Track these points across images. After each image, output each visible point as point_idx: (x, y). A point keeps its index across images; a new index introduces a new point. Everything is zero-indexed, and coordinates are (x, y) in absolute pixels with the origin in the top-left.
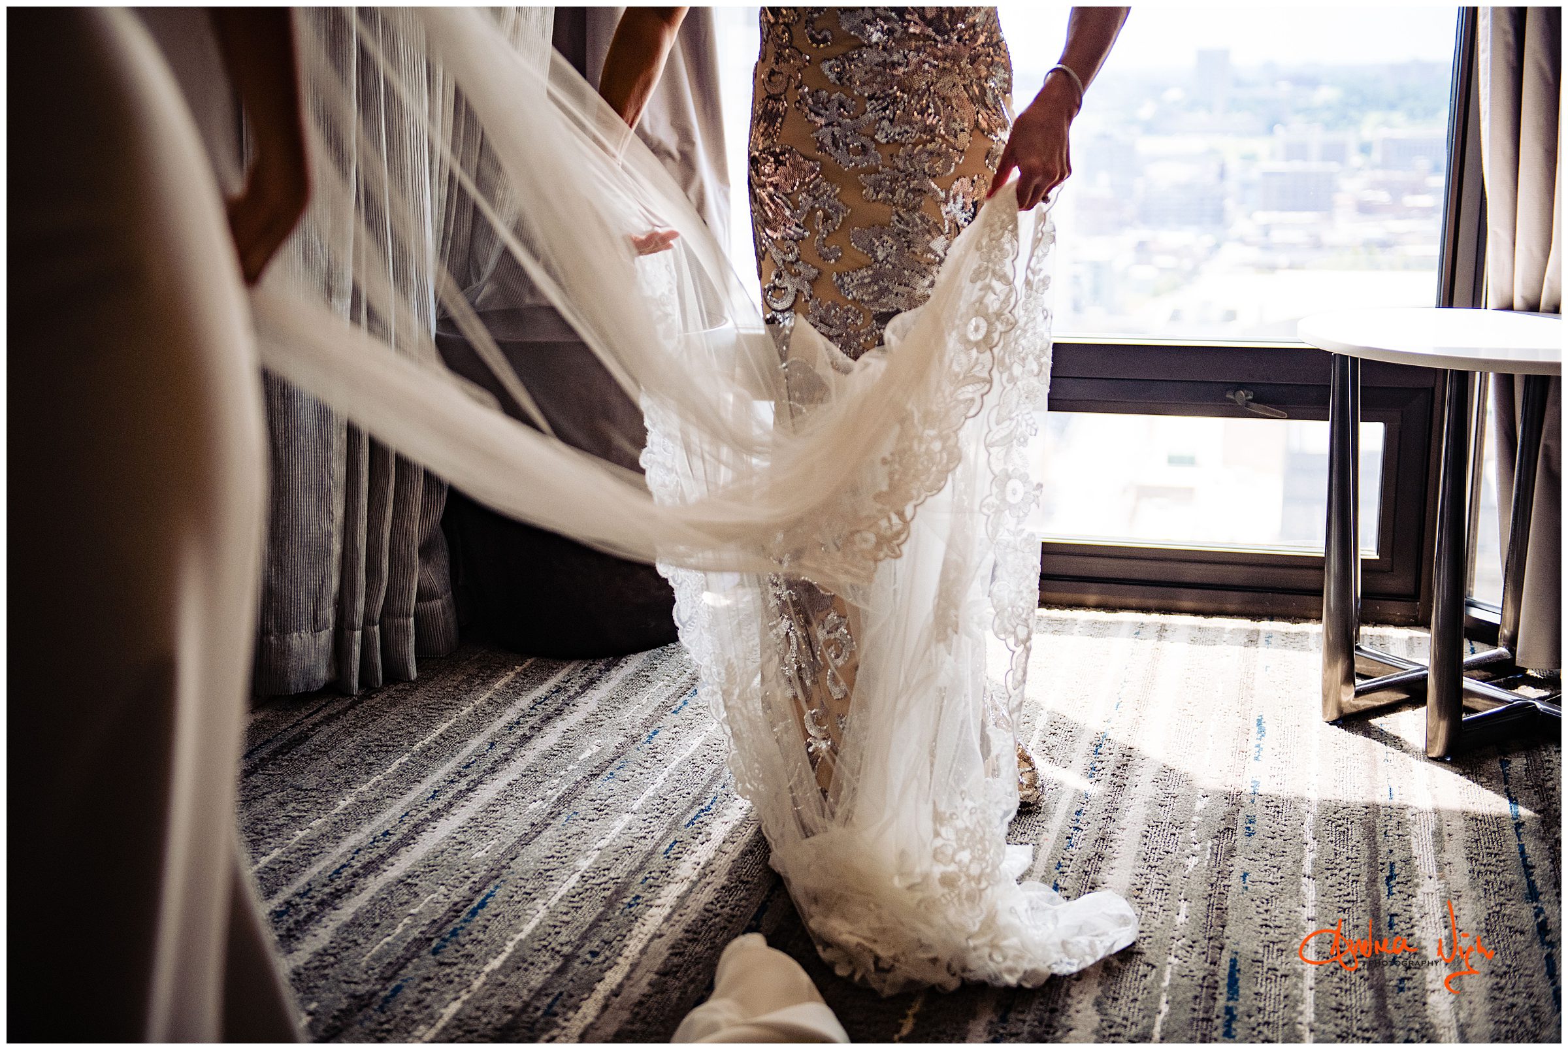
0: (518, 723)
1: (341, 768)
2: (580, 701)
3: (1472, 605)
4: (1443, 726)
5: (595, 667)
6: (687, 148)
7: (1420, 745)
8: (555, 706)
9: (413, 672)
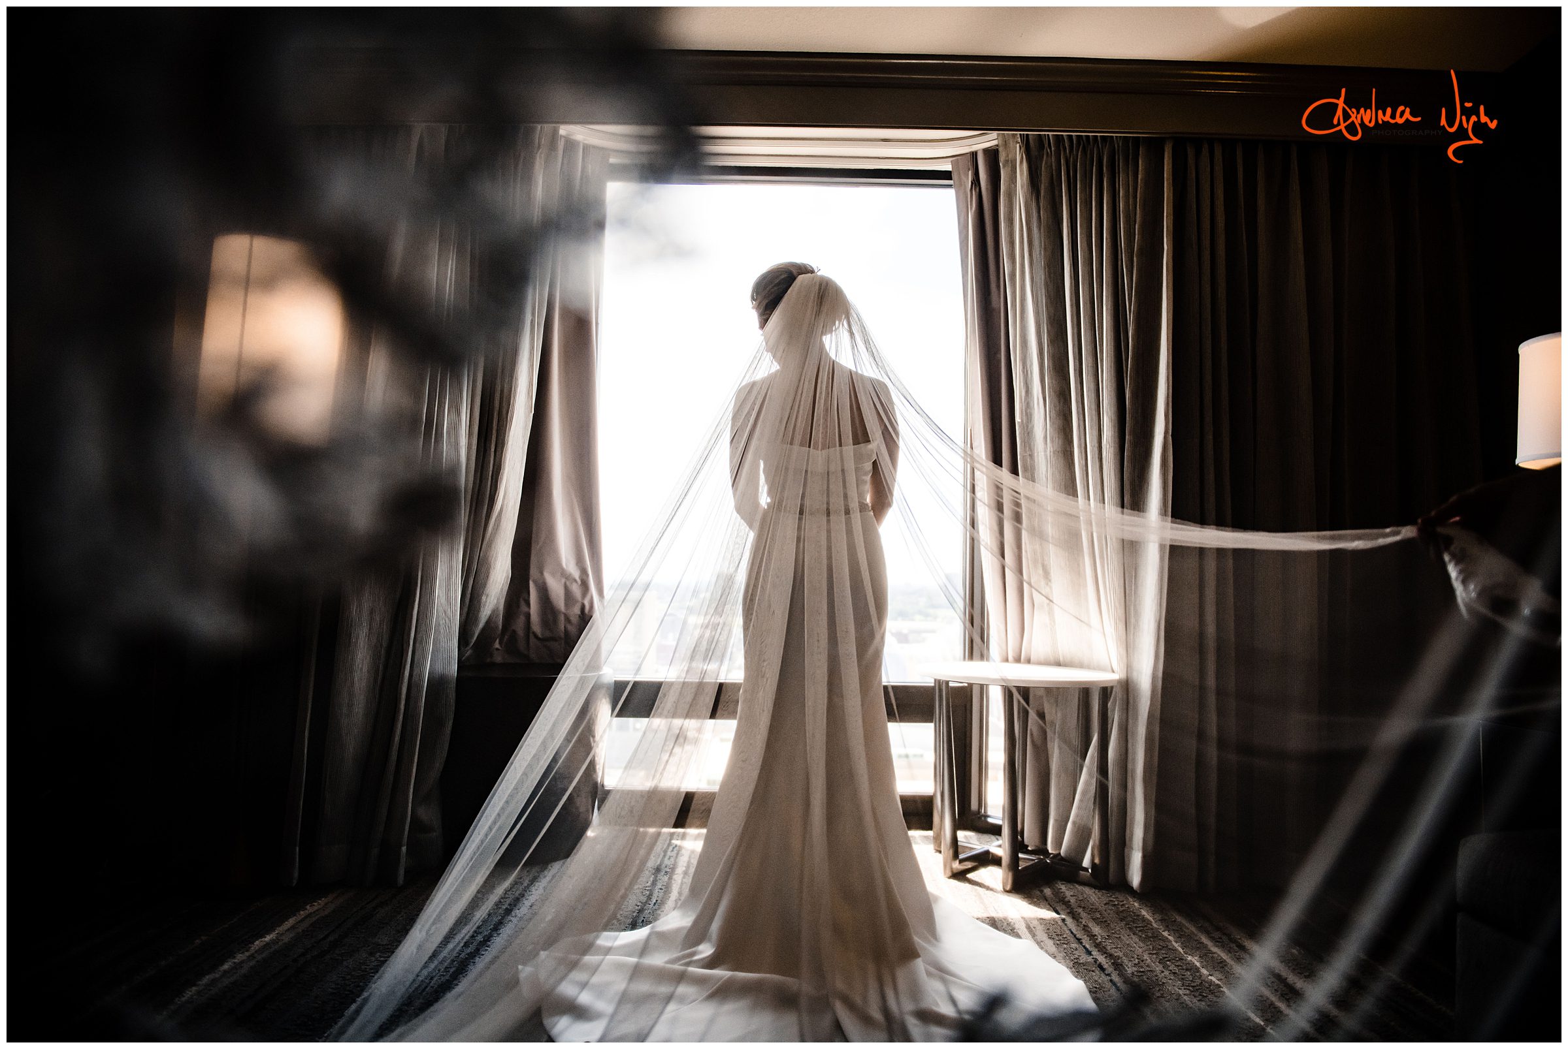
0: (500, 902)
1: (399, 932)
2: (533, 889)
3: (989, 816)
4: (1010, 875)
5: (534, 870)
6: (585, 578)
7: (1000, 887)
8: (518, 892)
9: (401, 880)
